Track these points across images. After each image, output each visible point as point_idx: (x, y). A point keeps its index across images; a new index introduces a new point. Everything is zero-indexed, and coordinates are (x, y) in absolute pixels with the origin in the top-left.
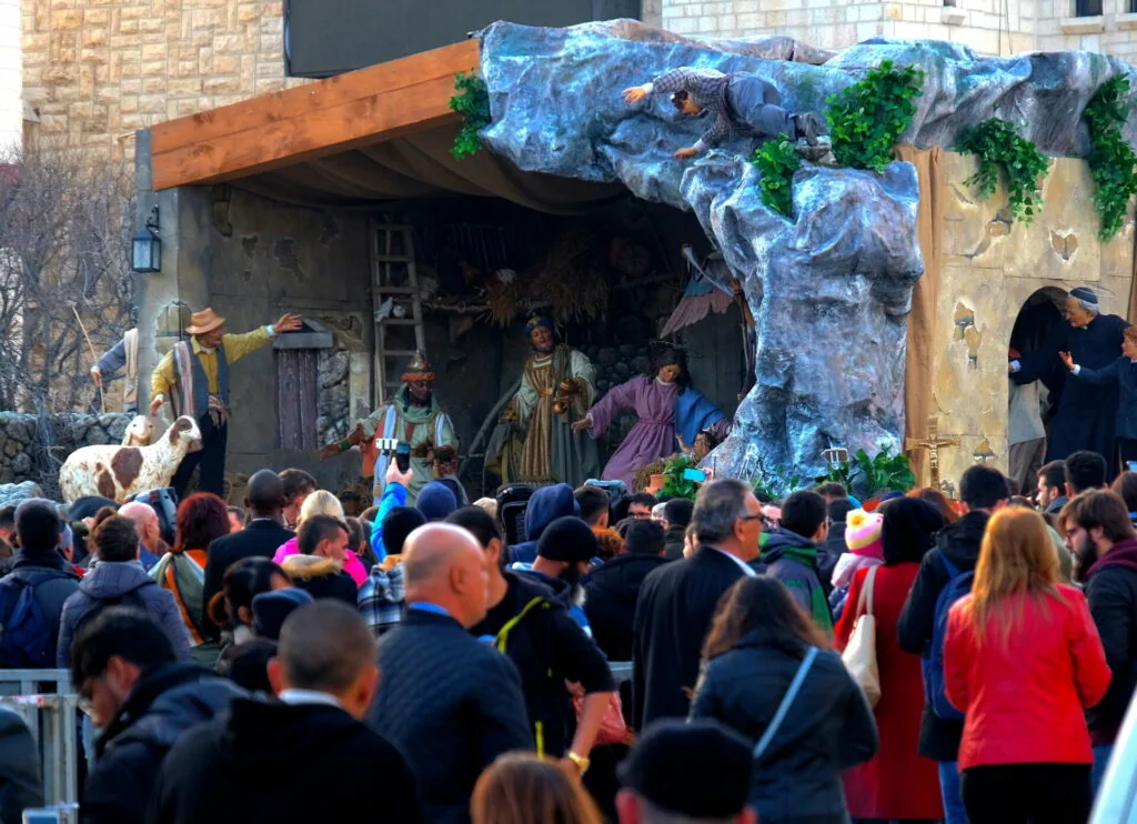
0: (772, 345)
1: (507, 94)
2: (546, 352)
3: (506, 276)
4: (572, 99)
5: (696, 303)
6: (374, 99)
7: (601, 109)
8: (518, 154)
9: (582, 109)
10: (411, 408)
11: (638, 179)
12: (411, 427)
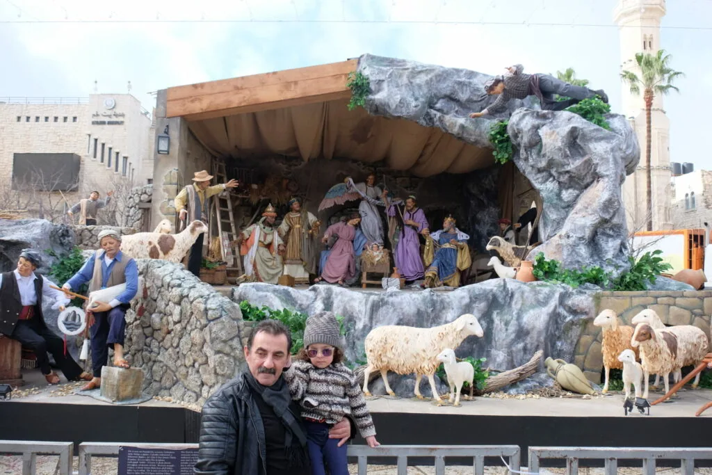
1: (383, 81)
2: (297, 211)
4: (420, 86)
8: (394, 107)
9: (425, 90)
10: (266, 228)
11: (454, 124)
12: (266, 235)
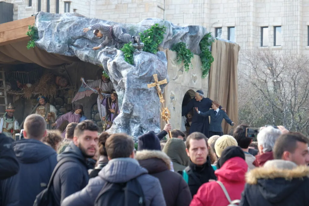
0: (127, 101)
1: (44, 31)
2: (43, 105)
3: (29, 85)
4: (63, 33)
5: (81, 94)
6: (3, 33)
7: (71, 35)
8: (47, 48)
9: (66, 35)
10: (8, 119)
11: (82, 55)
12: (8, 124)
